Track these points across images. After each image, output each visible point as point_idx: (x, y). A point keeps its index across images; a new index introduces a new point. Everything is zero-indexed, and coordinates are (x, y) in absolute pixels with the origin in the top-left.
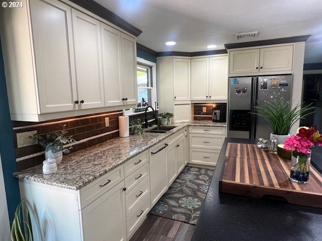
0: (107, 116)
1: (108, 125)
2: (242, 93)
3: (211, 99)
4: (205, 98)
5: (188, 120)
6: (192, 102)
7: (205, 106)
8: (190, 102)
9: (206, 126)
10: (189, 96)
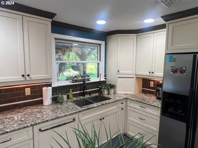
0: (28, 87)
1: (30, 94)
2: (179, 74)
3: (154, 76)
4: (148, 74)
5: (131, 93)
6: (137, 76)
7: (152, 81)
8: (134, 76)
9: (142, 103)
10: (134, 70)
